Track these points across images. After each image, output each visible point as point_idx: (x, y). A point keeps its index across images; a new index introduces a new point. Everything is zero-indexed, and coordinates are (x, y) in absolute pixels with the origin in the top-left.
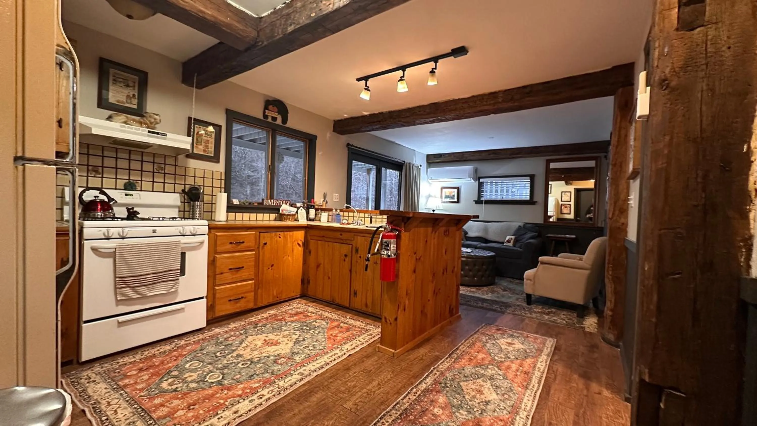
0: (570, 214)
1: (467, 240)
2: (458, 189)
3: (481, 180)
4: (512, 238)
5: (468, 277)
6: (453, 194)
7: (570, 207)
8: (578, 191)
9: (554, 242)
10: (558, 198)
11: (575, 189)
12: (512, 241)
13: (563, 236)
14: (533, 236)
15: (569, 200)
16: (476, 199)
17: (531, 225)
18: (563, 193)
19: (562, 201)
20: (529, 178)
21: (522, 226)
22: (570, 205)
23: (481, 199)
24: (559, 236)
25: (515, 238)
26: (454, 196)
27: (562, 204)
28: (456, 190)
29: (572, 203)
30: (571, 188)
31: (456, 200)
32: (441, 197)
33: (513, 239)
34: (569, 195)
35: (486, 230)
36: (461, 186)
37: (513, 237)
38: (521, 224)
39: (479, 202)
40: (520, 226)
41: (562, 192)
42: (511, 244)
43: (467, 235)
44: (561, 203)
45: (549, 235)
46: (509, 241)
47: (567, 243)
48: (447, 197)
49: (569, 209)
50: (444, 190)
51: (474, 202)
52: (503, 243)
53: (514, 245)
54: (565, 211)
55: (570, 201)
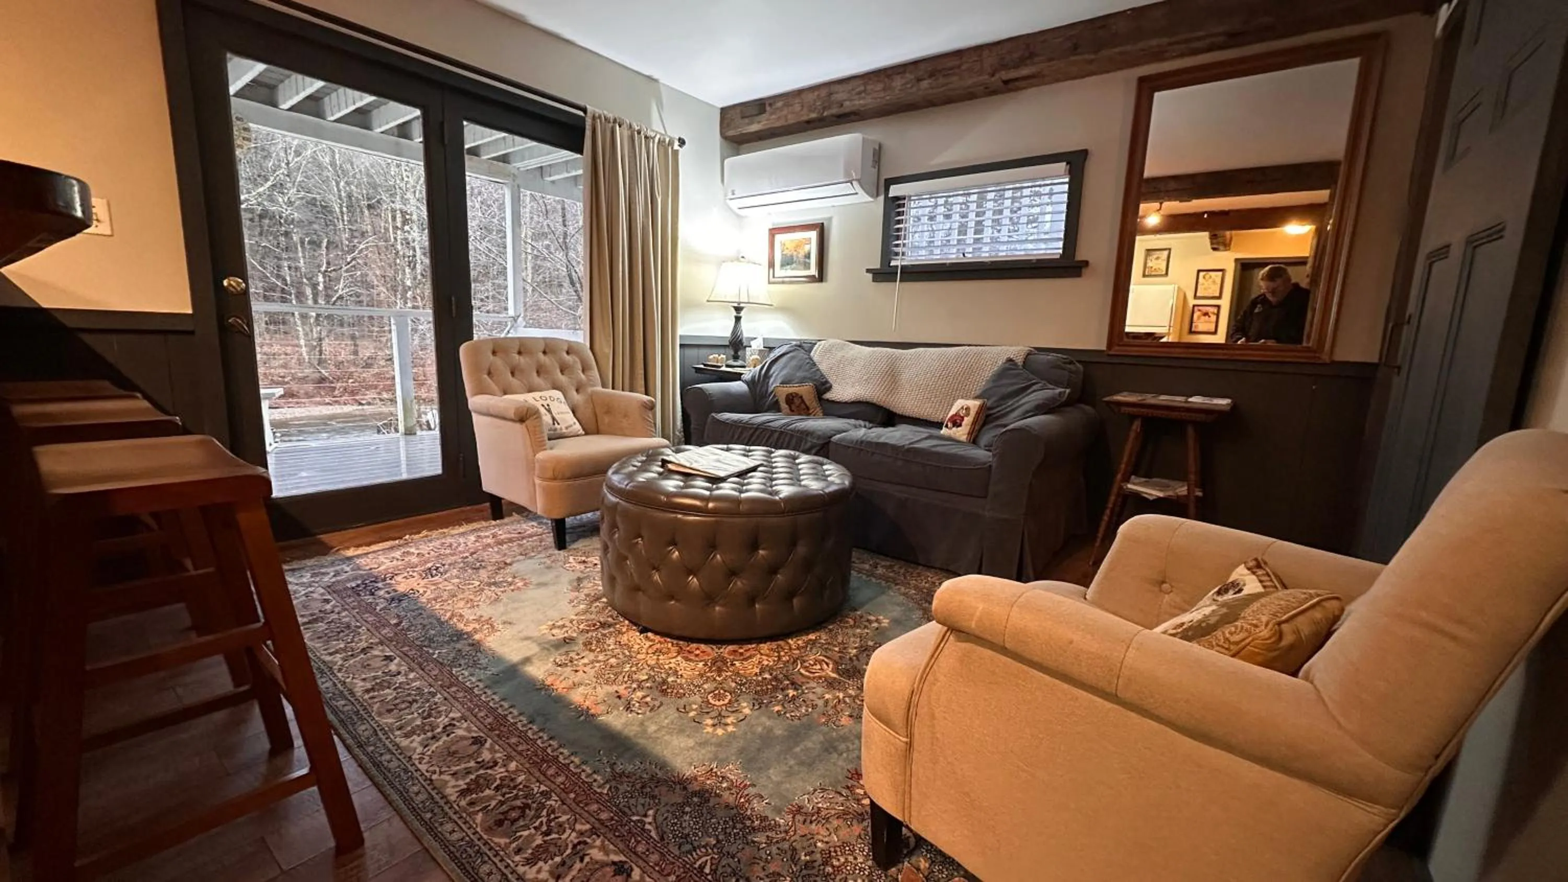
0: (1215, 333)
1: (827, 414)
2: (821, 230)
3: (895, 190)
4: (968, 409)
5: (677, 600)
6: (807, 248)
7: (1218, 315)
8: (1246, 267)
9: (1137, 425)
10: (1185, 289)
11: (1237, 260)
12: (968, 421)
13: (1179, 399)
14: (1053, 399)
15: (1217, 294)
16: (877, 265)
17: (1051, 357)
18: (1202, 274)
19: (1195, 297)
20: (1062, 166)
21: (1019, 360)
22: (1218, 307)
23: (893, 263)
24: (1164, 399)
25: (981, 408)
26: (808, 256)
27: (1194, 306)
28: (813, 235)
29: (1225, 303)
30: (1227, 260)
31: (813, 271)
32: (771, 265)
33: (973, 413)
34: (1219, 281)
35: (892, 376)
36: (830, 219)
37: (977, 403)
38: (1017, 351)
39: (884, 274)
40: (1010, 360)
41: (1199, 271)
42: (961, 433)
43: (828, 396)
44: (1192, 302)
45: (1118, 398)
46: (956, 422)
47: (1190, 431)
48: (788, 262)
49: (1214, 318)
50: (779, 238)
51: (870, 276)
52: (939, 425)
53: (974, 438)
54: (1202, 324)
55: (1219, 297)
